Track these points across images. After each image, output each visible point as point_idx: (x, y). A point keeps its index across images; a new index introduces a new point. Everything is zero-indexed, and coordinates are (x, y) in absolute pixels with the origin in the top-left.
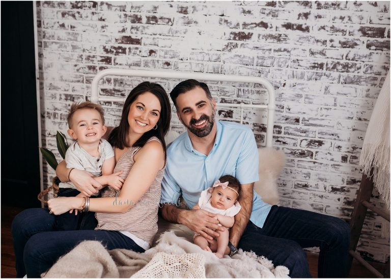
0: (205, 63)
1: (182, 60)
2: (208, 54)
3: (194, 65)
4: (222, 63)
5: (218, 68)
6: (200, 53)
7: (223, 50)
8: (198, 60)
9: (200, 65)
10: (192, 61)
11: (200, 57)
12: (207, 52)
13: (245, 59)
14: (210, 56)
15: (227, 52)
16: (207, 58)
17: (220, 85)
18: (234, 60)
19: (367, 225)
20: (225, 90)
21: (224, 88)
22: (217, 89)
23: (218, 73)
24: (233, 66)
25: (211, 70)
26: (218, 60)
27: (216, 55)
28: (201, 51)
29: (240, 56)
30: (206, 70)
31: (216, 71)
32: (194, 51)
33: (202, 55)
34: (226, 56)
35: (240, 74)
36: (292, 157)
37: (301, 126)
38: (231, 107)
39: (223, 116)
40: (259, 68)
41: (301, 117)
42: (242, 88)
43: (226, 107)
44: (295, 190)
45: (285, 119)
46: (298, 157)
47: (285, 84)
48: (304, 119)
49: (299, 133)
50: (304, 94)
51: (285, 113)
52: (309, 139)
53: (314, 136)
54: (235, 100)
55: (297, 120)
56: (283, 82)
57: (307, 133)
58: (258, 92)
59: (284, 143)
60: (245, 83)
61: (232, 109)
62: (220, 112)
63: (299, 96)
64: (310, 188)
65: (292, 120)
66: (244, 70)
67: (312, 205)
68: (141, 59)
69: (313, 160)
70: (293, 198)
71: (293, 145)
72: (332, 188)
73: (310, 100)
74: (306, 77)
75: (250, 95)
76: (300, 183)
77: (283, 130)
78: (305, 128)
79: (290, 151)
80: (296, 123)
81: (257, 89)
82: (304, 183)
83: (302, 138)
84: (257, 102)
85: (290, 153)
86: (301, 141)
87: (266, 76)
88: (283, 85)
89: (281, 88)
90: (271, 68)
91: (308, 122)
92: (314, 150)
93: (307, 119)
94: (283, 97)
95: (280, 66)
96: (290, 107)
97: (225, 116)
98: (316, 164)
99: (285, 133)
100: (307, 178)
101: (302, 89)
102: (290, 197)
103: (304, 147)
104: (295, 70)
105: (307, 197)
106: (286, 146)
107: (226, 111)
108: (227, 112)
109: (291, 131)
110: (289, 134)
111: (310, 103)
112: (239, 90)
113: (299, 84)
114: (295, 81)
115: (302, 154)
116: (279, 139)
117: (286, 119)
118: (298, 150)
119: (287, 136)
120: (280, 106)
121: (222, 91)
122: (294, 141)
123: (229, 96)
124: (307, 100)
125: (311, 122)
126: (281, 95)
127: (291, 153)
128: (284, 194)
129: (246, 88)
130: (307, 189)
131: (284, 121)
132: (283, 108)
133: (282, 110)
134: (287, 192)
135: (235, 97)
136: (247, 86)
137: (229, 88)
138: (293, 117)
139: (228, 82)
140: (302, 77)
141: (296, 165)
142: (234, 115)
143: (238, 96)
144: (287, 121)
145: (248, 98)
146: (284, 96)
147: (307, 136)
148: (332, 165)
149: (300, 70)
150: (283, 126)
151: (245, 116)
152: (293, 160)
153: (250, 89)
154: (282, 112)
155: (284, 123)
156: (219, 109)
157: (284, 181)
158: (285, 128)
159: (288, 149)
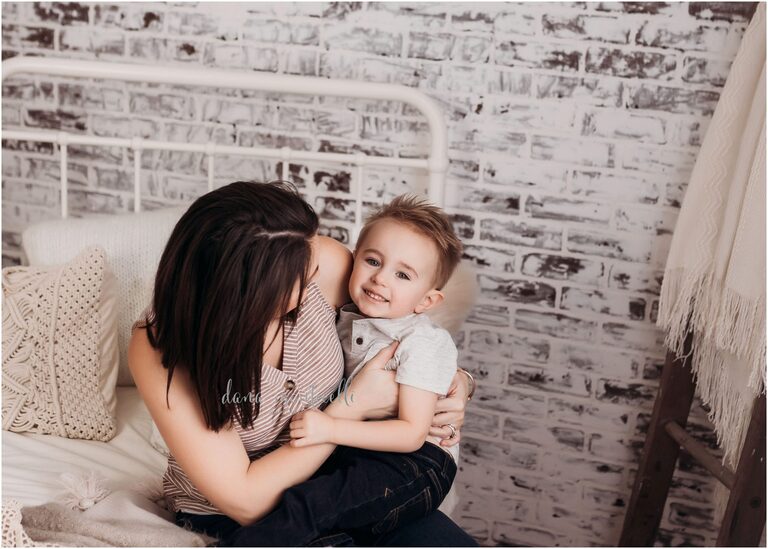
0: (279, 48)
1: (223, 38)
2: (287, 25)
3: (252, 54)
4: (321, 49)
5: (313, 62)
6: (269, 21)
7: (326, 15)
8: (263, 41)
9: (269, 54)
10: (248, 43)
11: (268, 32)
12: (285, 20)
13: (378, 40)
14: (293, 32)
15: (335, 22)
16: (284, 35)
17: (317, 106)
18: (352, 43)
19: (699, 491)
20: (331, 119)
21: (329, 114)
22: (309, 116)
23: (312, 74)
24: (350, 57)
25: (295, 66)
26: (312, 39)
27: (309, 27)
28: (270, 17)
29: (366, 32)
30: (282, 68)
31: (307, 70)
32: (254, 17)
33: (271, 27)
34: (331, 30)
35: (368, 78)
36: (501, 301)
37: (523, 218)
38: (344, 164)
39: (326, 187)
40: (415, 63)
41: (523, 194)
42: (373, 116)
43: (332, 163)
44: (510, 388)
45: (482, 197)
46: (517, 300)
47: (480, 107)
48: (530, 201)
49: (519, 238)
50: (529, 134)
51: (482, 184)
52: (546, 253)
53: (557, 246)
54: (356, 147)
55: (514, 203)
56: (476, 102)
57: (540, 238)
58: (413, 126)
59: (481, 262)
60: (380, 101)
61: (348, 170)
62: (318, 177)
63: (517, 138)
64: (548, 385)
65: (499, 200)
66: (377, 66)
67: (555, 431)
68: (123, 36)
69: (557, 311)
70: (506, 411)
71: (502, 268)
72: (607, 386)
73: (547, 151)
74: (534, 90)
75: (392, 134)
76: (524, 370)
77: (477, 228)
78: (535, 223)
79: (495, 285)
80: (511, 210)
81: (411, 118)
82: (532, 371)
83: (527, 251)
84: (409, 151)
85: (496, 290)
86: (525, 258)
87: (433, 84)
88: (475, 108)
89: (472, 115)
90: (445, 64)
91: (541, 209)
92: (557, 284)
93: (538, 199)
94: (475, 140)
95: (467, 58)
96: (494, 168)
97: (331, 187)
98: (564, 322)
99: (484, 236)
100: (542, 358)
101: (524, 120)
102: (498, 408)
103: (531, 274)
104: (507, 69)
105: (544, 408)
106: (485, 270)
107: (333, 173)
108: (336, 177)
109: (497, 231)
110: (492, 239)
111: (546, 157)
112: (366, 119)
113: (517, 107)
114: (505, 98)
115: (528, 293)
116: (470, 252)
117: (486, 199)
118: (517, 282)
119: (487, 243)
120: (470, 164)
121: (321, 121)
122: (505, 259)
123: (340, 135)
124: (537, 149)
125: (549, 208)
126: (471, 135)
127: (500, 289)
128: (483, 399)
129: (383, 116)
130: (541, 388)
131: (480, 205)
132: (476, 169)
133: (475, 175)
134: (489, 392)
135: (354, 138)
136: (386, 110)
137: (339, 114)
138: (501, 194)
139: (339, 99)
140: (525, 88)
141: (512, 322)
142: (353, 184)
143: (363, 135)
144: (488, 204)
145: (388, 140)
146: (478, 138)
147: (539, 245)
148: (604, 326)
149: (517, 73)
150: (477, 216)
151: (380, 189)
152: (503, 309)
153: (392, 116)
154: (474, 180)
155: (479, 210)
156: (314, 168)
157: (481, 363)
158: (482, 222)
159: (491, 278)
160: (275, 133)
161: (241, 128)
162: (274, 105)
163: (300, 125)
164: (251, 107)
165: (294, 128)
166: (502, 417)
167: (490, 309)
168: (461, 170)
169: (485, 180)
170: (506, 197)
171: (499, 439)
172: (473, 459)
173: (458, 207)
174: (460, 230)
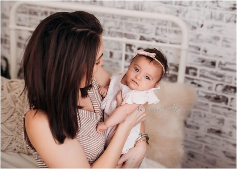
5: (138, 5)
17: (140, 23)
20: (144, 28)
21: (144, 26)
22: (136, 26)
23: (138, 10)
30: (127, 7)
31: (136, 8)
35: (159, 12)
36: (206, 101)
37: (217, 70)
40: (177, 7)
41: (217, 61)
42: (160, 27)
44: (208, 134)
45: (201, 60)
46: (213, 101)
47: (202, 26)
48: (220, 63)
49: (215, 77)
50: (221, 37)
51: (202, 56)
52: (225, 84)
53: (230, 82)
54: (153, 39)
55: (213, 64)
56: (200, 23)
57: (223, 78)
58: (176, 32)
59: (199, 86)
60: (163, 21)
63: (216, 38)
64: (223, 135)
65: (208, 62)
66: (163, 8)
67: (224, 152)
69: (228, 106)
70: (206, 143)
71: (207, 88)
73: (229, 44)
74: (224, 19)
75: (167, 34)
76: (213, 128)
77: (198, 73)
78: (221, 72)
79: (204, 95)
80: (213, 66)
81: (175, 29)
82: (217, 129)
83: (218, 83)
84: (174, 41)
85: (204, 97)
86: (217, 85)
87: (184, 15)
88: (200, 26)
89: (199, 28)
90: (189, 8)
91: (224, 67)
92: (229, 96)
93: (223, 63)
95: (198, 6)
96: (207, 49)
98: (231, 111)
99: (201, 76)
100: (221, 124)
101: (220, 31)
102: (202, 141)
103: (219, 92)
104: (214, 11)
105: (221, 143)
106: (201, 89)
109: (206, 74)
110: (204, 77)
111: (228, 46)
112: (157, 28)
113: (217, 26)
114: (213, 22)
115: (217, 99)
116: (195, 81)
118: (213, 94)
119: (202, 78)
120: (197, 47)
121: (141, 28)
122: (209, 85)
123: (148, 34)
124: (224, 43)
125: (227, 66)
126: (198, 36)
127: (206, 96)
128: (197, 137)
129: (164, 27)
130: (220, 136)
131: (200, 63)
132: (199, 49)
133: (198, 52)
134: (199, 135)
135: (152, 35)
136: (165, 25)
137: (148, 26)
139: (148, 19)
140: (221, 18)
141: (210, 110)
143: (156, 34)
144: (204, 63)
145: (165, 36)
146: (201, 37)
147: (223, 81)
149: (218, 12)
150: (199, 68)
152: (207, 104)
153: (167, 27)
154: (198, 54)
155: (200, 65)
156: (138, 46)
157: (197, 124)
158: (201, 70)
159: (203, 92)
160: (124, 32)
161: (112, 30)
162: (124, 21)
163: (133, 30)
164: (115, 22)
165: (130, 30)
166: (204, 145)
167: (201, 104)
168: (193, 50)
169: (203, 54)
170: (210, 61)
171: (202, 153)
172: (192, 159)
173: (191, 64)
174: (192, 73)
